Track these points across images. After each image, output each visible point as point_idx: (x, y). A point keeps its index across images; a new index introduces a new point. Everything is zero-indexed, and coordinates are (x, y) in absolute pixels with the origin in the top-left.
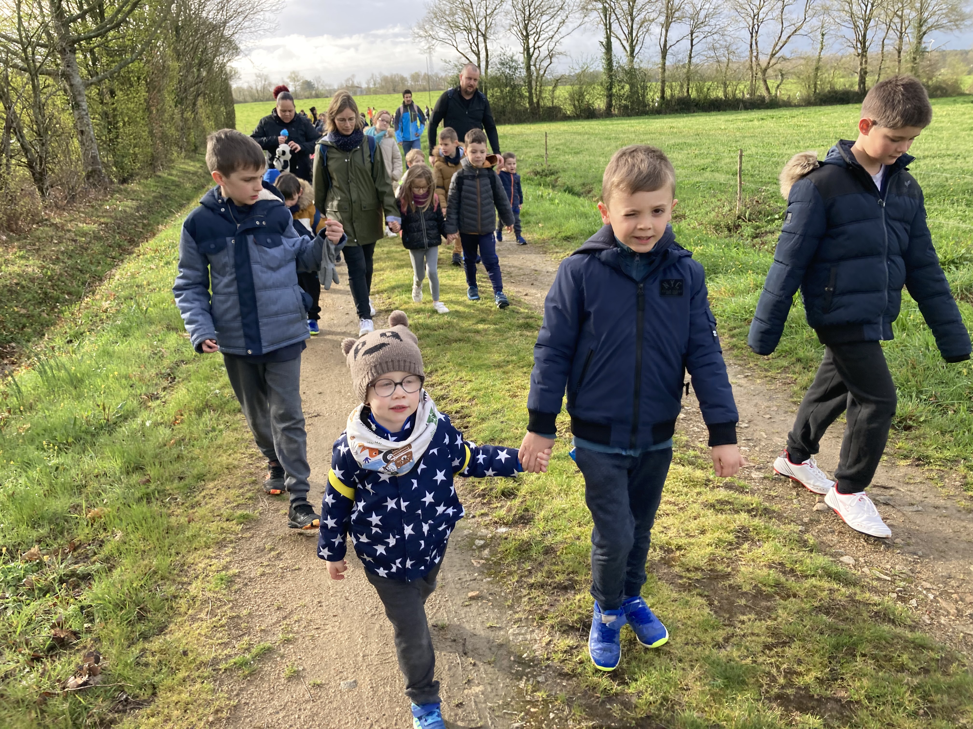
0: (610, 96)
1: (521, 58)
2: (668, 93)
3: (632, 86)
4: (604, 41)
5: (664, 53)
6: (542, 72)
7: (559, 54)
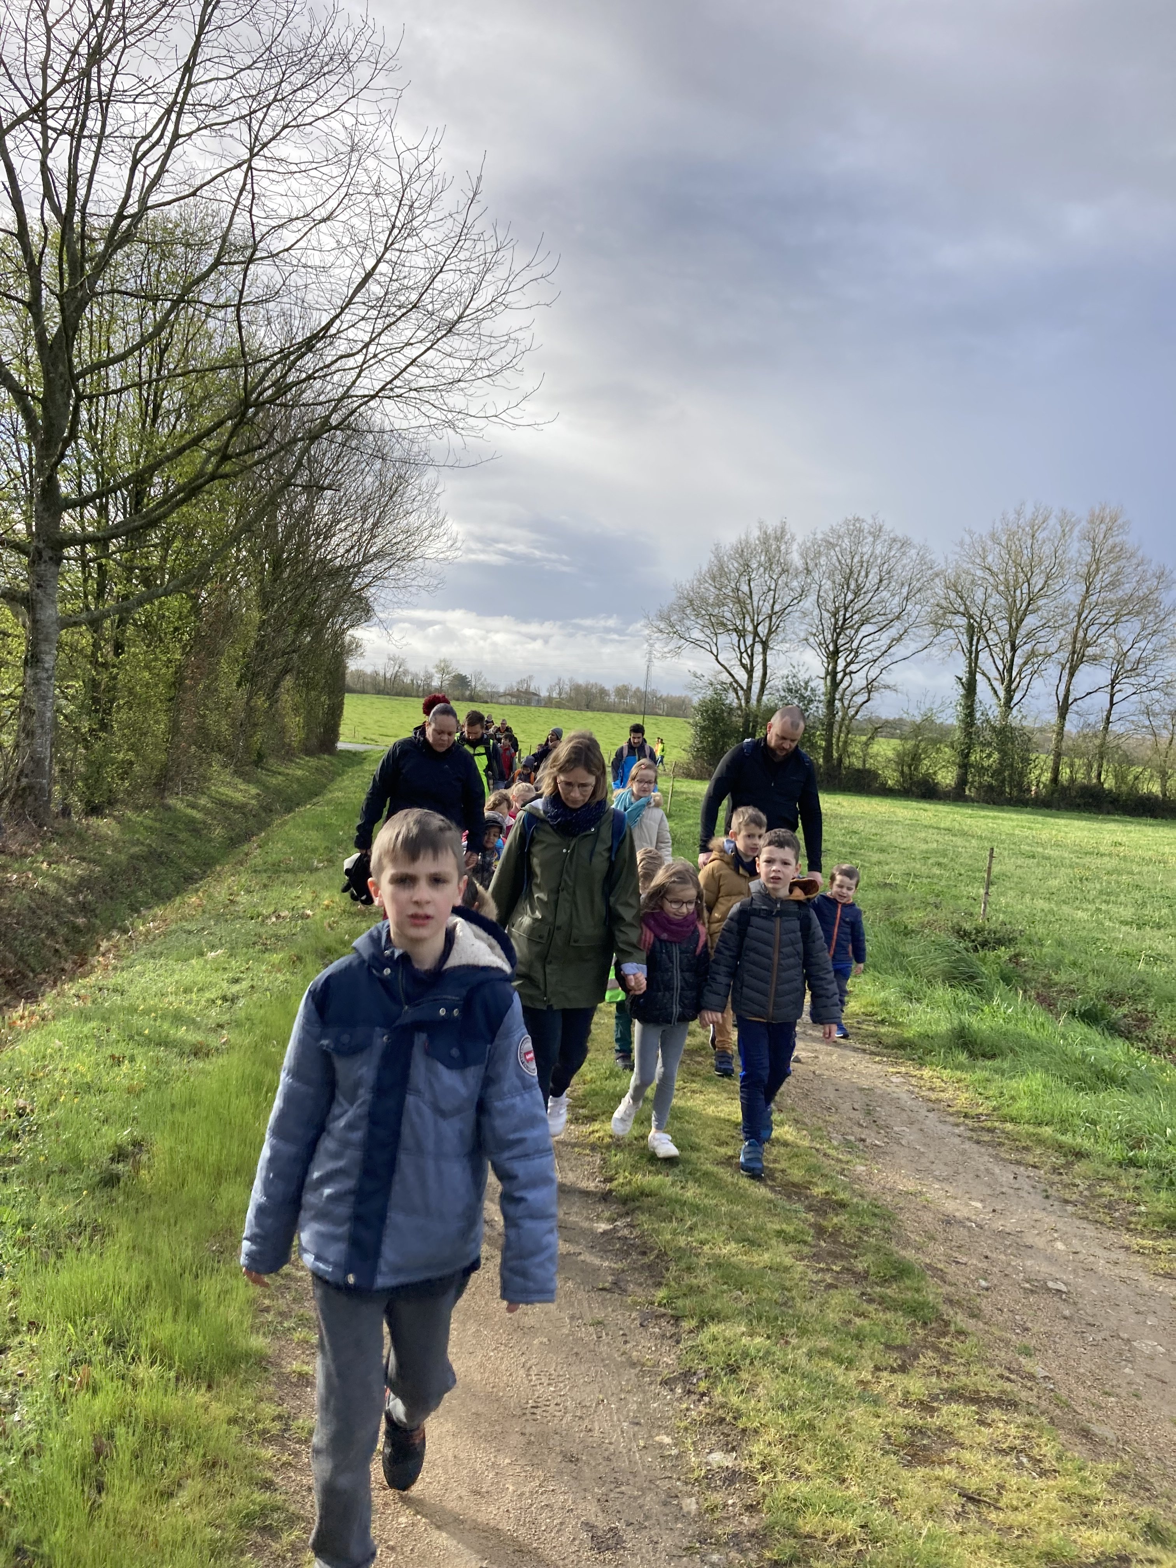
0: (964, 766)
1: (821, 687)
2: (1065, 774)
4: (964, 677)
5: (1063, 710)
6: (852, 712)
7: (887, 687)
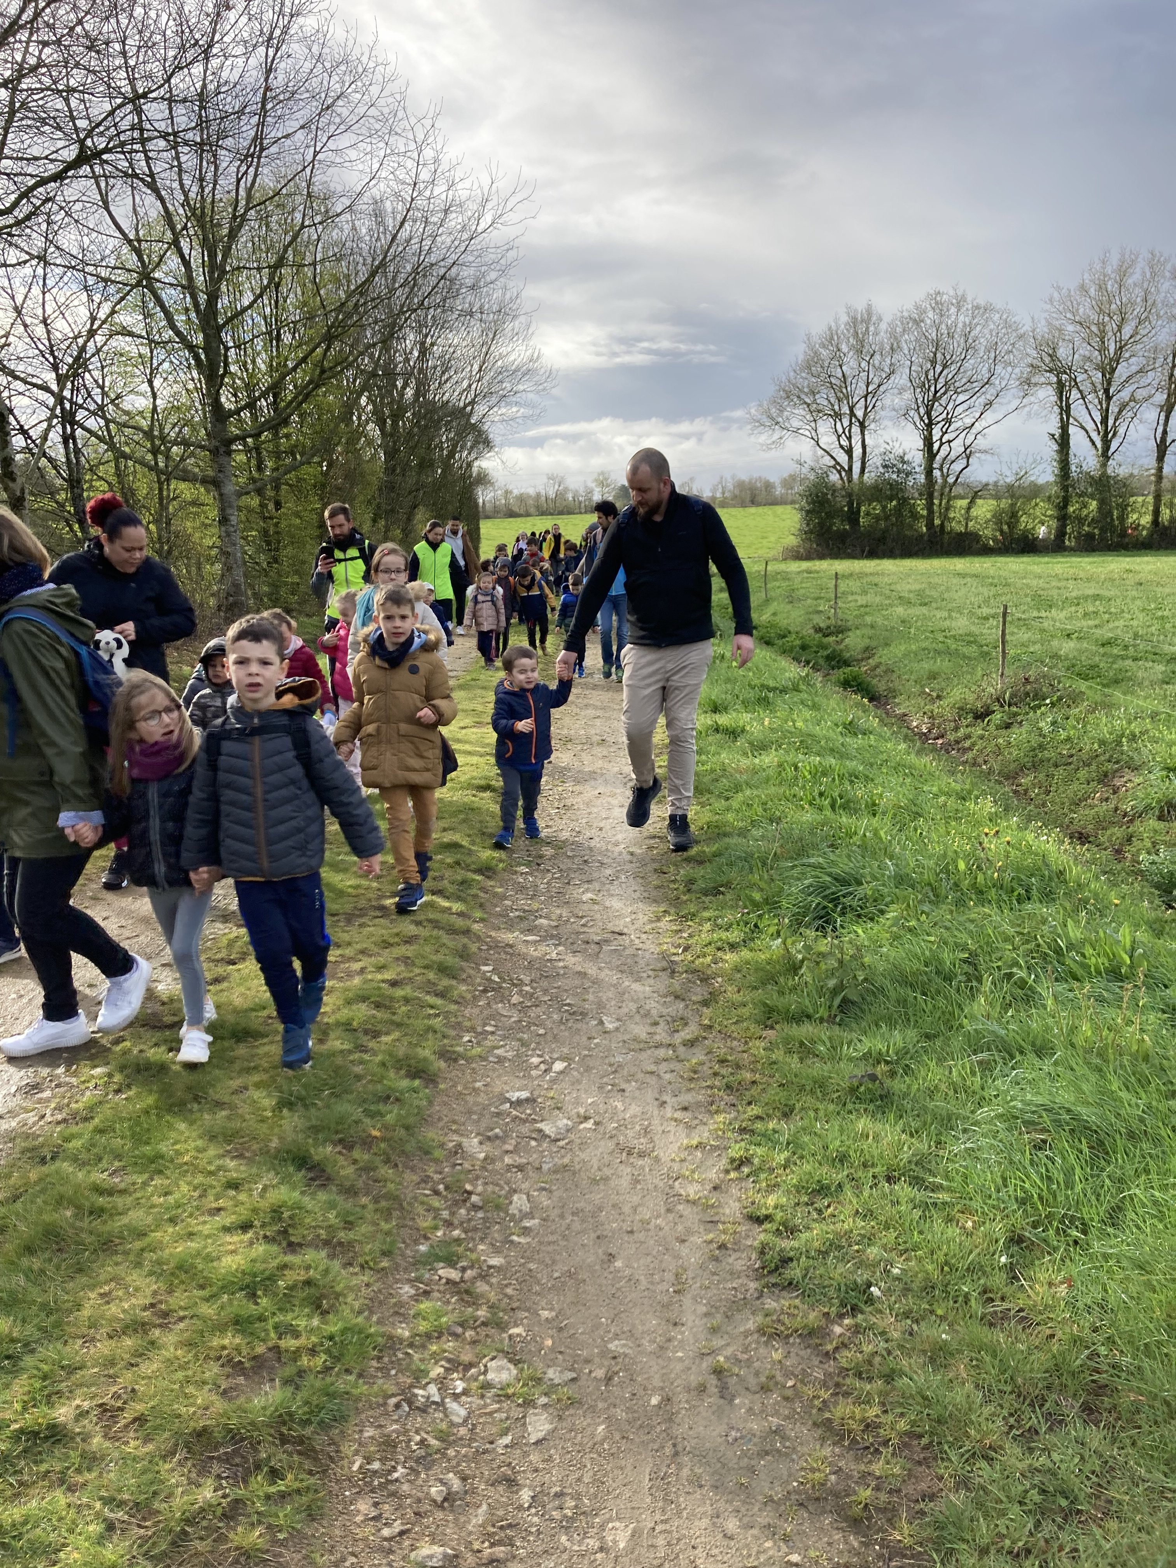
0: (1063, 518)
1: (917, 458)
2: (1165, 514)
3: (1102, 502)
4: (1057, 433)
5: (1162, 451)
6: (951, 480)
7: (980, 451)
